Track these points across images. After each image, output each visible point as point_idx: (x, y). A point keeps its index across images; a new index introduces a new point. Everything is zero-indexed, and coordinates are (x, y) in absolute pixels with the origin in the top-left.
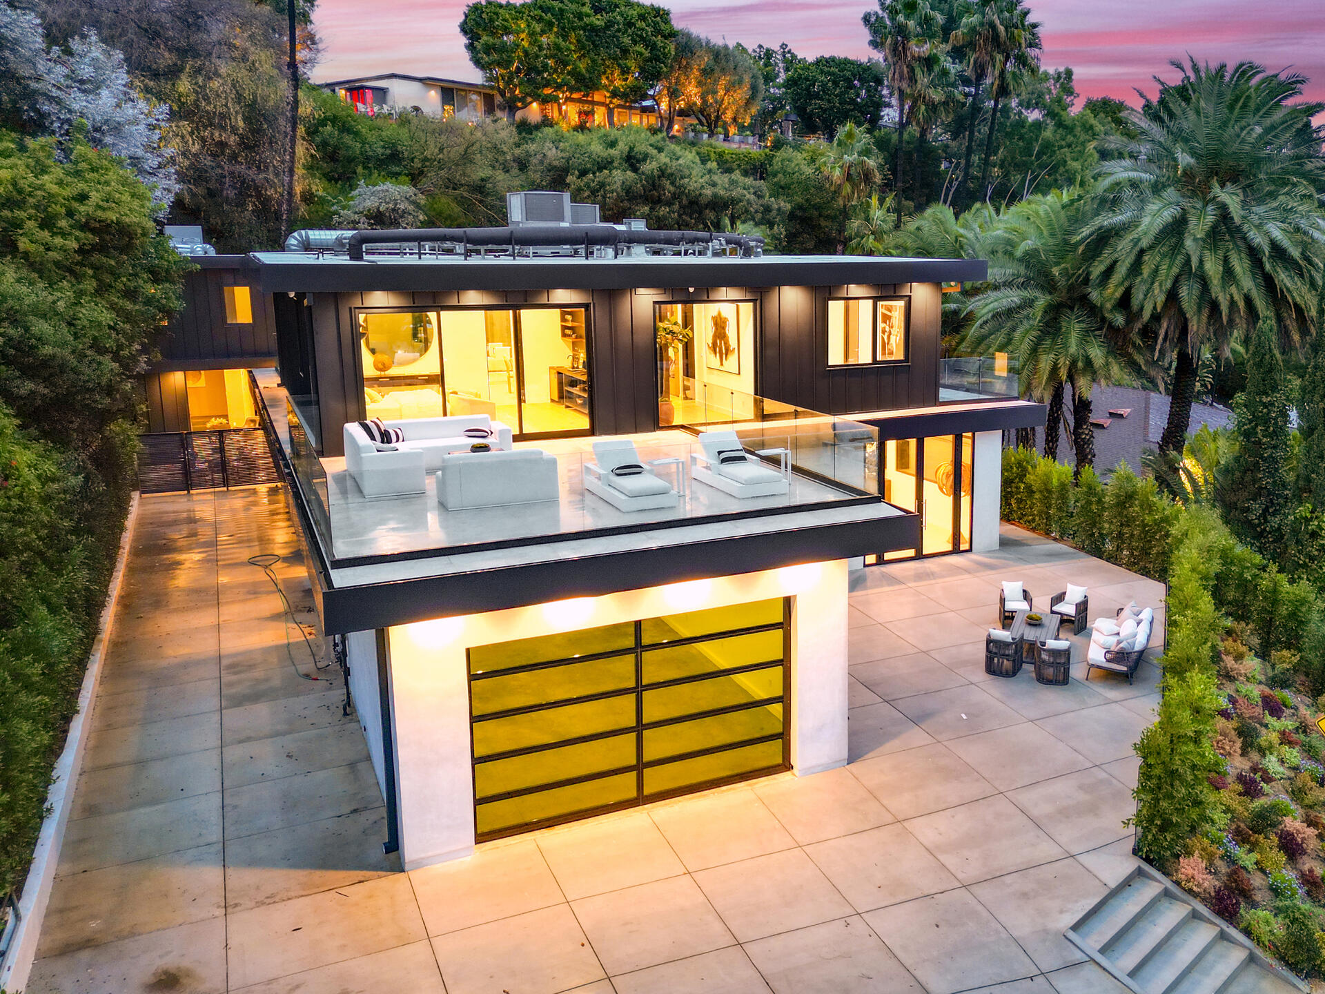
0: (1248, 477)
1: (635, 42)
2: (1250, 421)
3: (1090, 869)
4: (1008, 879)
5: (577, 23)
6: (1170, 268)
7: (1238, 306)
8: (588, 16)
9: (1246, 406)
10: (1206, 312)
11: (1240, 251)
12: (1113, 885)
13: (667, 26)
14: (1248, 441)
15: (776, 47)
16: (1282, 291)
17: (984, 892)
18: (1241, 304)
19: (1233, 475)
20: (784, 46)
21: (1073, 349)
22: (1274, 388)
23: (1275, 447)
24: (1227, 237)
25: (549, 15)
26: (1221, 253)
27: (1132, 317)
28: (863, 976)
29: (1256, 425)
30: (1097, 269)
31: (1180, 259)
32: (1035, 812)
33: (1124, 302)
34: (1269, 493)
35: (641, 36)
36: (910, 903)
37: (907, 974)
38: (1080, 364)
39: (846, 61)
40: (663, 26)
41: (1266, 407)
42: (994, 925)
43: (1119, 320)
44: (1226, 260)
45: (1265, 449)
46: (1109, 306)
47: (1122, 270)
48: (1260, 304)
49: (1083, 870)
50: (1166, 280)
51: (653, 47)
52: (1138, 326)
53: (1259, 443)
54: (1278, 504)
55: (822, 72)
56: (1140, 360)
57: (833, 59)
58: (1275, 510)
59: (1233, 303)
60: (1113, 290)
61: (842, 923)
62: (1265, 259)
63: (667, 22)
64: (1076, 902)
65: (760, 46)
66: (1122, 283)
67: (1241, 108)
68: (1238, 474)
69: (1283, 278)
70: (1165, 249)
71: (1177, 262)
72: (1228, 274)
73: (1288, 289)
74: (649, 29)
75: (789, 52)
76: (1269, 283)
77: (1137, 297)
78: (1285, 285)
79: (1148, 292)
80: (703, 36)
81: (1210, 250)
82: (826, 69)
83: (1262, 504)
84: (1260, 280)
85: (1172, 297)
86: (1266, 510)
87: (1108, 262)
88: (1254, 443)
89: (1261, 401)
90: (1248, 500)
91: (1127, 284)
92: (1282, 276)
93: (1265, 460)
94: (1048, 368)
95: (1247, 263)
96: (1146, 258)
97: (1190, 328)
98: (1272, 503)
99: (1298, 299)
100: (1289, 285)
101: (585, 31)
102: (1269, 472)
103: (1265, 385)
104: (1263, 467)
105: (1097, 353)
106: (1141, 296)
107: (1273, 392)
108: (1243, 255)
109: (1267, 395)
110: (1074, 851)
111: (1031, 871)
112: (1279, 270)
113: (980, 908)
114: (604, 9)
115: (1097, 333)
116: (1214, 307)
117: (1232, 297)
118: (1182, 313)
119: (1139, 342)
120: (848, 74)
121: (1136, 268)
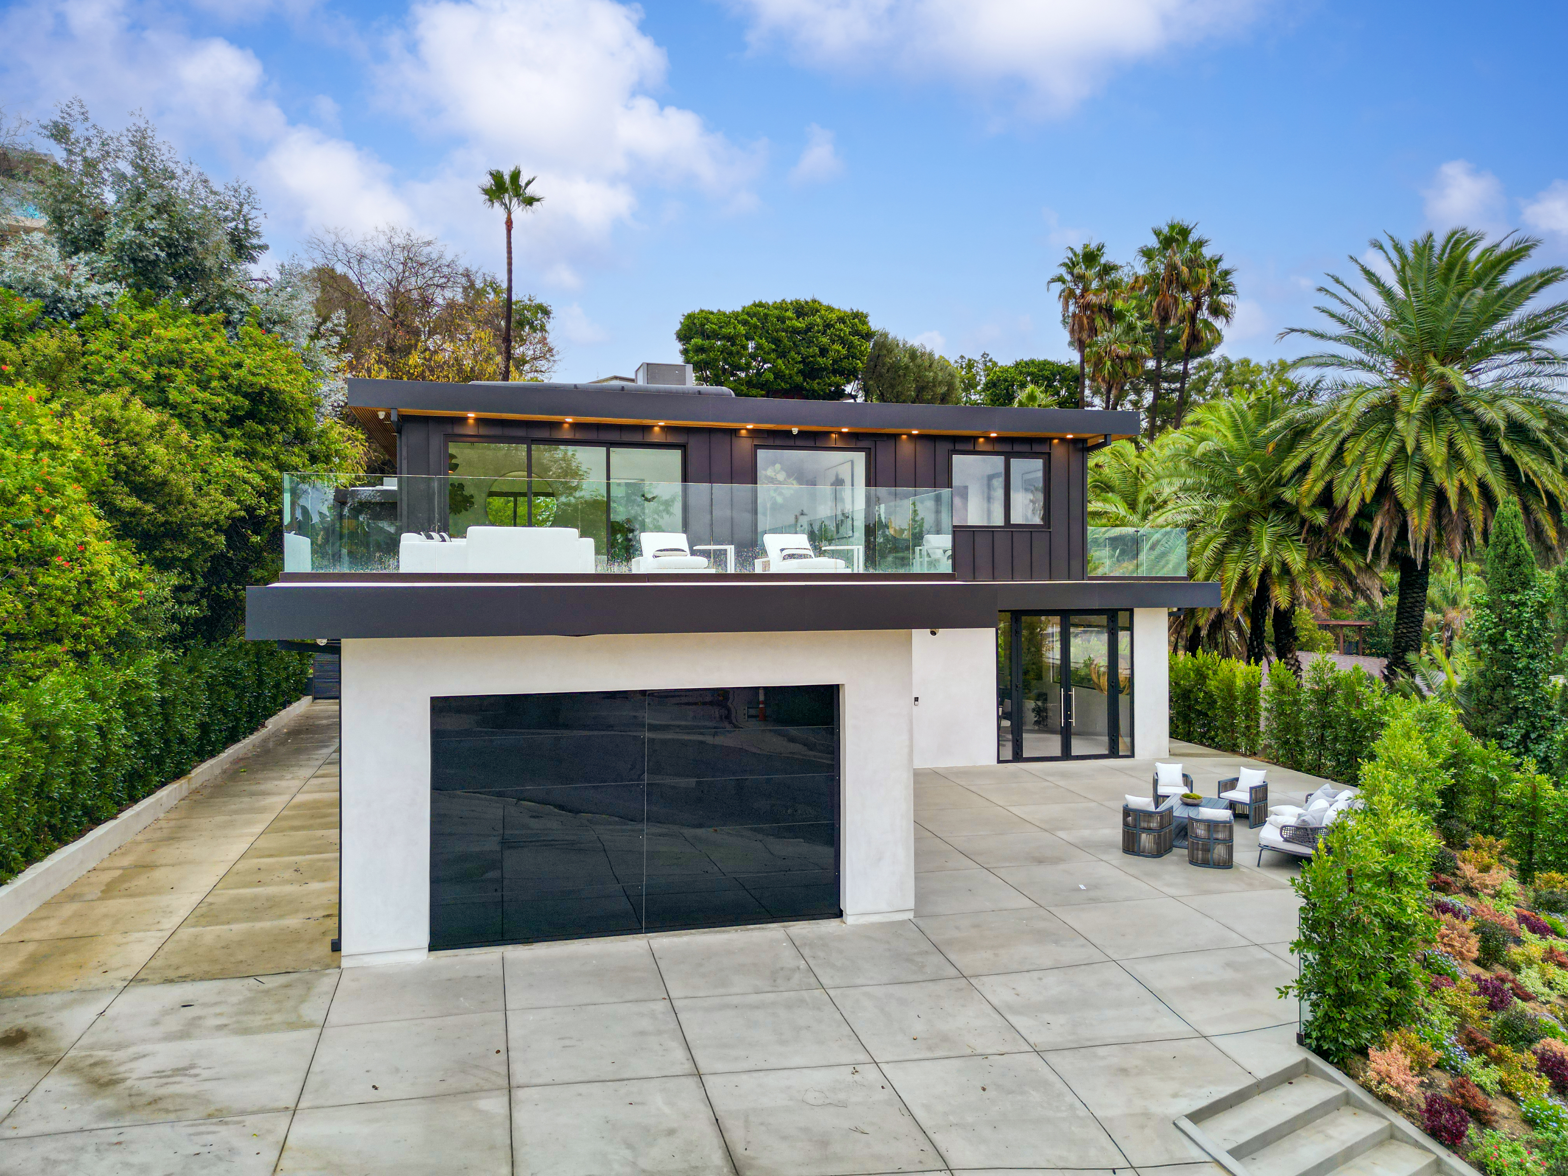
0: (1498, 695)
1: (833, 342)
2: (1496, 625)
3: (1230, 1053)
4: (1102, 1051)
5: (779, 325)
6: (1378, 455)
7: (1470, 494)
8: (791, 319)
9: (1488, 607)
10: (1429, 505)
11: (1469, 434)
12: (1262, 1074)
13: (865, 327)
14: (1495, 649)
15: (977, 357)
16: (1527, 476)
17: (1064, 1062)
18: (1475, 491)
19: (1478, 692)
20: (984, 355)
21: (1265, 552)
22: (1526, 584)
23: (1532, 657)
24: (1451, 419)
25: (755, 319)
26: (1444, 435)
27: (1336, 514)
28: (856, 1130)
29: (1505, 630)
30: (1291, 465)
31: (1392, 445)
32: (1157, 985)
33: (1325, 499)
34: (1529, 714)
35: (839, 336)
36: (953, 1061)
37: (920, 1136)
38: (1275, 570)
39: (1046, 363)
40: (860, 327)
41: (1516, 607)
42: (1069, 1098)
43: (1321, 518)
44: (1451, 444)
45: (1519, 658)
46: (1307, 503)
47: (1321, 463)
48: (1499, 488)
49: (1217, 1052)
50: (1375, 468)
51: (850, 346)
52: (1346, 524)
53: (1509, 651)
54: (1543, 728)
55: (1021, 373)
56: (1351, 566)
57: (1033, 362)
58: (1539, 736)
59: (1463, 490)
60: (1313, 485)
61: (851, 1069)
62: (1501, 440)
63: (864, 323)
64: (1200, 1087)
65: (962, 357)
66: (1321, 477)
67: (1459, 277)
68: (1484, 692)
69: (1527, 461)
70: (1373, 435)
71: (1389, 448)
72: (1455, 457)
73: (1535, 473)
74: (847, 330)
75: (990, 360)
76: (1510, 467)
77: (1341, 493)
78: (1530, 468)
79: (1354, 484)
80: (900, 339)
81: (1430, 431)
82: (1024, 370)
83: (1520, 727)
84: (1498, 465)
85: (1384, 489)
86: (1526, 737)
87: (1304, 456)
88: (1504, 652)
89: (1508, 601)
90: (1501, 724)
91: (1327, 478)
92: (1526, 459)
93: (1519, 672)
94: (1237, 577)
95: (1479, 447)
96: (1348, 445)
97: (1410, 523)
98: (1535, 728)
99: (1550, 487)
100: (1535, 468)
101: (786, 332)
102: (1526, 688)
103: (1513, 581)
104: (1517, 680)
105: (1296, 559)
106: (1345, 489)
107: (1524, 588)
108: (1472, 437)
109: (1515, 592)
110: (1208, 1030)
111: (1139, 1046)
112: (1521, 453)
113: (1052, 1077)
114: (806, 314)
115: (1295, 538)
116: (1441, 497)
117: (1462, 484)
118: (1399, 505)
119: (1346, 542)
120: (1047, 373)
121: (1337, 458)
